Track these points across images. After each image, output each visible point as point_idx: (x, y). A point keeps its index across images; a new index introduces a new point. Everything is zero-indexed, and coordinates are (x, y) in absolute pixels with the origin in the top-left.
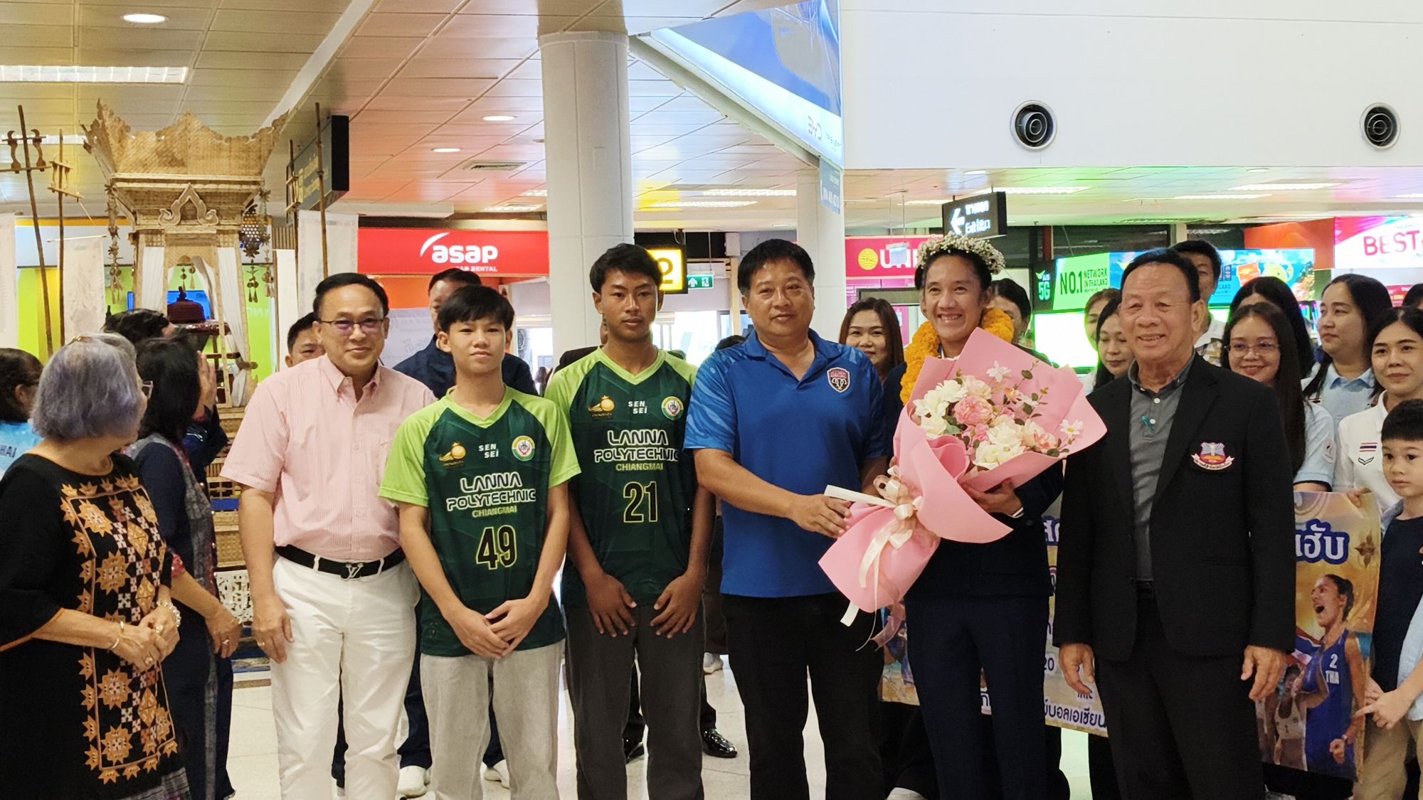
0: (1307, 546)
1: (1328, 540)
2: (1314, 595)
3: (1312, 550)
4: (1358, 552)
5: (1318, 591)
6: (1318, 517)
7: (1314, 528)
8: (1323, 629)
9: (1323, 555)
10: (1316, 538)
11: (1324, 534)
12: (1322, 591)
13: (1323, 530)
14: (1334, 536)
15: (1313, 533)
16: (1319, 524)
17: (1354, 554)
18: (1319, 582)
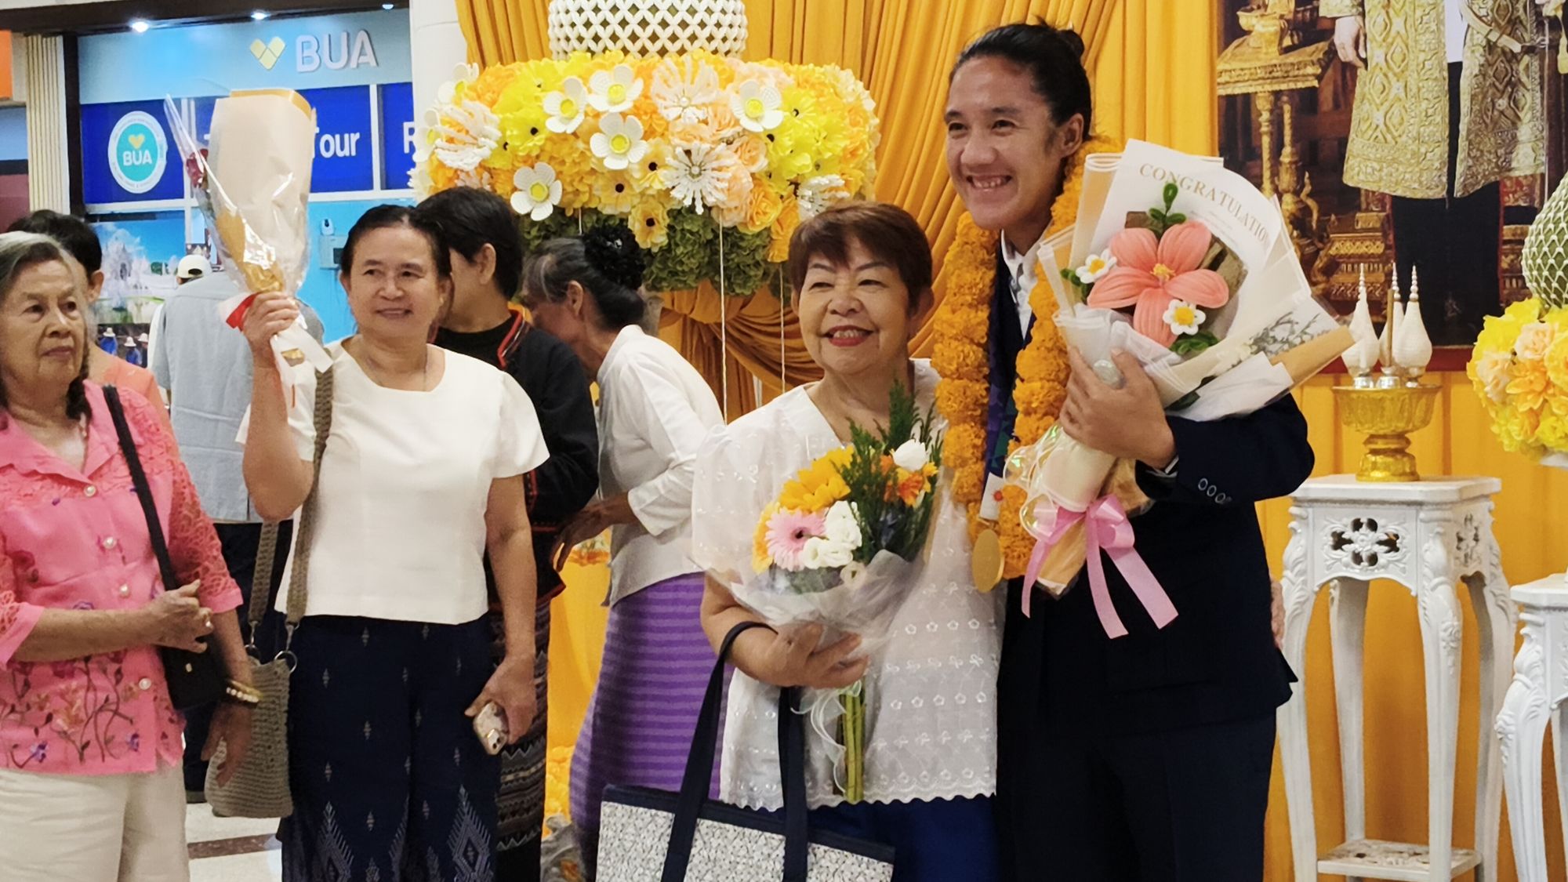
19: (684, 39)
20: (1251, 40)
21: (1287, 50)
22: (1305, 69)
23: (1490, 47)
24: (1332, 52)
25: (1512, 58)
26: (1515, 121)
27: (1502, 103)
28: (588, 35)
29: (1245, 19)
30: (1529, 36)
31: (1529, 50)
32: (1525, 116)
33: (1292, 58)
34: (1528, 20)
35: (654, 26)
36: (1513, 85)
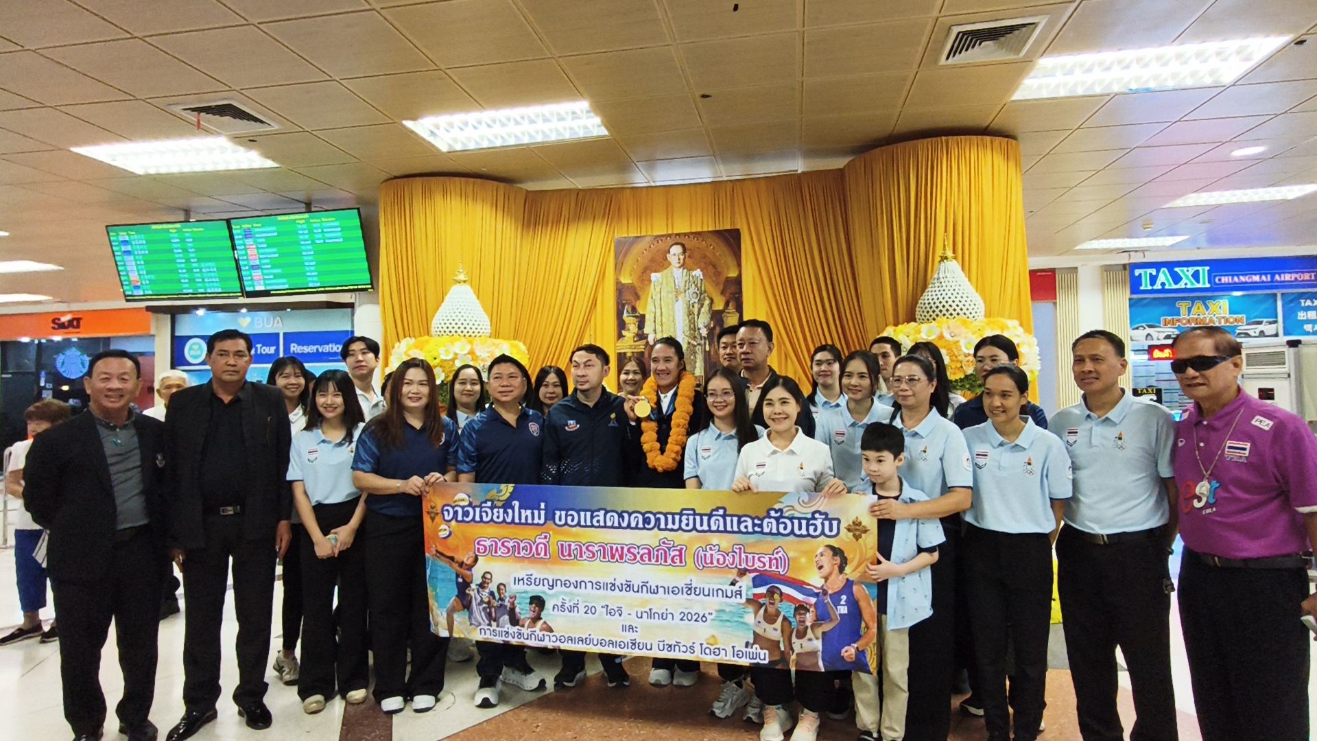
0: (812, 528)
1: (827, 523)
2: (817, 559)
3: (815, 530)
4: (846, 530)
5: (819, 556)
6: (820, 509)
7: (817, 515)
8: (823, 580)
9: (823, 533)
10: (818, 523)
11: (824, 519)
12: (822, 555)
13: (823, 517)
14: (831, 520)
15: (816, 519)
16: (821, 513)
17: (843, 531)
18: (820, 550)
19: (471, 333)
20: (625, 338)
21: (635, 341)
22: (641, 346)
23: (689, 343)
24: (647, 343)
25: (695, 346)
26: (695, 362)
27: (692, 357)
28: (447, 331)
29: (624, 333)
30: (699, 341)
31: (699, 344)
32: (698, 360)
33: (637, 343)
34: (698, 337)
35: (468, 329)
36: (695, 353)
